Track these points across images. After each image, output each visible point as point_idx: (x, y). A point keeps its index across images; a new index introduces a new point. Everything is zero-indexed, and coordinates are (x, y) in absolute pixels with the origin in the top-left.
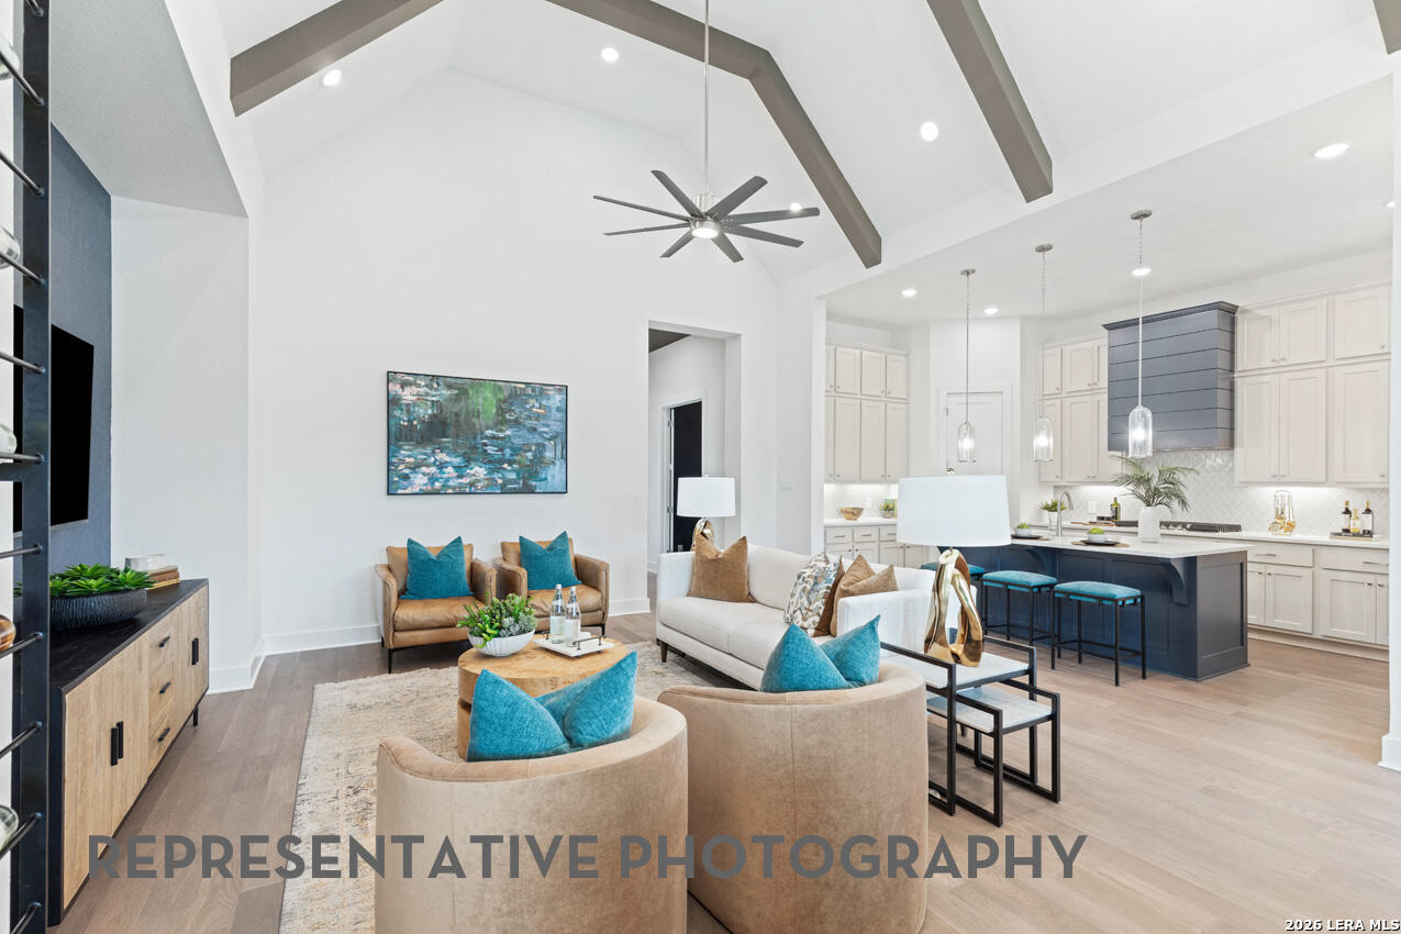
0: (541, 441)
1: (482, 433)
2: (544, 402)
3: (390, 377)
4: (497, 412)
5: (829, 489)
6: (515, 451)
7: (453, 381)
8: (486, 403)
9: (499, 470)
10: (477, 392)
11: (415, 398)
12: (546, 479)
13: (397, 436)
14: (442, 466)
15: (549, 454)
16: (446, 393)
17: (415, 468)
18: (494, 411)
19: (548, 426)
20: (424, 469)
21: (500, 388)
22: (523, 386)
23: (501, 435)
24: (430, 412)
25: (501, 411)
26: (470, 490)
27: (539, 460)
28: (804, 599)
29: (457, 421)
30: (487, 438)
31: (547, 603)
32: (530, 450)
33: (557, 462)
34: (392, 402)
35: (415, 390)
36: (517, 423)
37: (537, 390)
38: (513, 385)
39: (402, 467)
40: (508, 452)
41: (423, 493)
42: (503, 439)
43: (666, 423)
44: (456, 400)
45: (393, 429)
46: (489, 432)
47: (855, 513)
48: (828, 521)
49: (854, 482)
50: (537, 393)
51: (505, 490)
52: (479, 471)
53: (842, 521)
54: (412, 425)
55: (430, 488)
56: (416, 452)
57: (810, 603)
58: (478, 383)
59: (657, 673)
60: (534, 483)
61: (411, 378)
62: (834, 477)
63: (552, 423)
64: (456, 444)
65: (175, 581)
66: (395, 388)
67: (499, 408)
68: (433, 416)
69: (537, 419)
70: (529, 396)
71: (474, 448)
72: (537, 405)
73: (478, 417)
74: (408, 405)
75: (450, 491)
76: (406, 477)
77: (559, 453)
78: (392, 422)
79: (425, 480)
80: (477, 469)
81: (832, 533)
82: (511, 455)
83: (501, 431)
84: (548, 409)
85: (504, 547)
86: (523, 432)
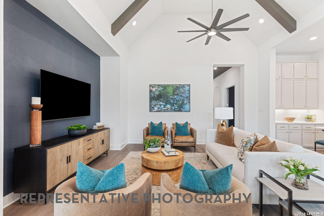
0: (183, 99)
1: (169, 97)
2: (184, 89)
3: (150, 86)
4: (173, 92)
5: (277, 111)
6: (177, 101)
7: (163, 85)
8: (170, 90)
9: (173, 106)
10: (168, 88)
11: (155, 90)
12: (185, 108)
13: (152, 99)
14: (161, 105)
15: (185, 102)
16: (161, 88)
17: (155, 106)
18: (172, 92)
19: (185, 95)
20: (157, 106)
21: (173, 86)
22: (179, 85)
23: (174, 97)
24: (158, 93)
25: (174, 92)
26: (167, 111)
27: (183, 104)
28: (242, 149)
29: (164, 95)
30: (170, 98)
31: (179, 139)
32: (181, 101)
33: (188, 104)
34: (151, 91)
35: (155, 88)
36: (177, 94)
37: (182, 86)
38: (177, 85)
39: (153, 105)
40: (175, 101)
41: (157, 111)
42: (174, 98)
43: (226, 93)
44: (164, 90)
45: (151, 97)
46: (171, 97)
47: (292, 119)
48: (276, 122)
49: (291, 109)
50: (182, 87)
51: (175, 111)
52: (169, 106)
53: (286, 122)
54: (154, 96)
55: (158, 110)
56: (155, 102)
57: (244, 151)
58: (168, 86)
59: (204, 163)
60: (182, 109)
61: (154, 86)
62: (281, 107)
63: (186, 94)
64: (164, 100)
65: (103, 128)
66: (151, 88)
67: (173, 91)
68: (159, 94)
69: (182, 93)
70: (180, 88)
71: (168, 101)
72: (182, 90)
73: (168, 93)
74: (154, 92)
75: (162, 111)
76: (153, 108)
77: (188, 101)
78: (150, 96)
79: (157, 108)
80: (168, 106)
81: (279, 127)
82: (176, 102)
83: (174, 96)
84: (185, 90)
85: (173, 124)
86: (179, 97)
